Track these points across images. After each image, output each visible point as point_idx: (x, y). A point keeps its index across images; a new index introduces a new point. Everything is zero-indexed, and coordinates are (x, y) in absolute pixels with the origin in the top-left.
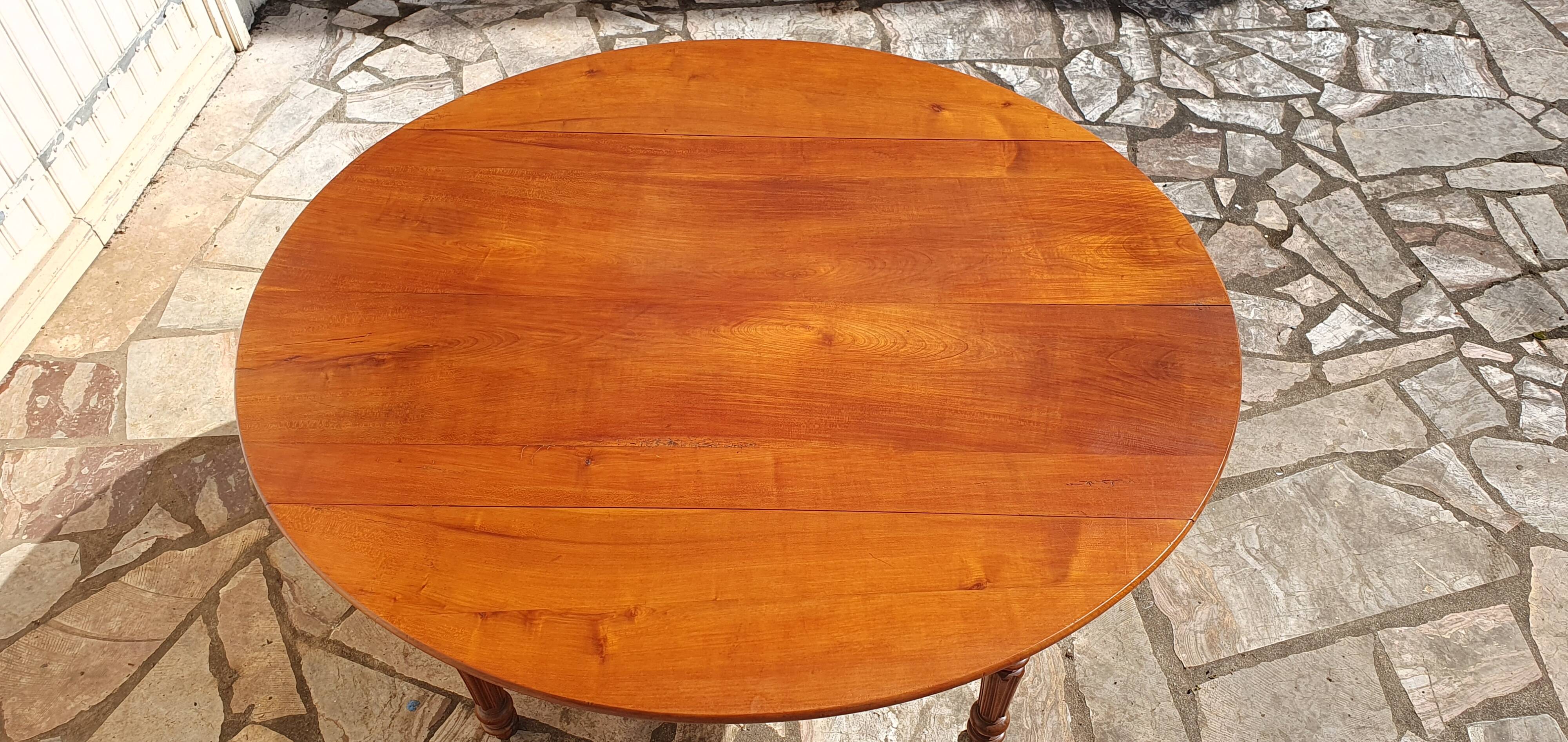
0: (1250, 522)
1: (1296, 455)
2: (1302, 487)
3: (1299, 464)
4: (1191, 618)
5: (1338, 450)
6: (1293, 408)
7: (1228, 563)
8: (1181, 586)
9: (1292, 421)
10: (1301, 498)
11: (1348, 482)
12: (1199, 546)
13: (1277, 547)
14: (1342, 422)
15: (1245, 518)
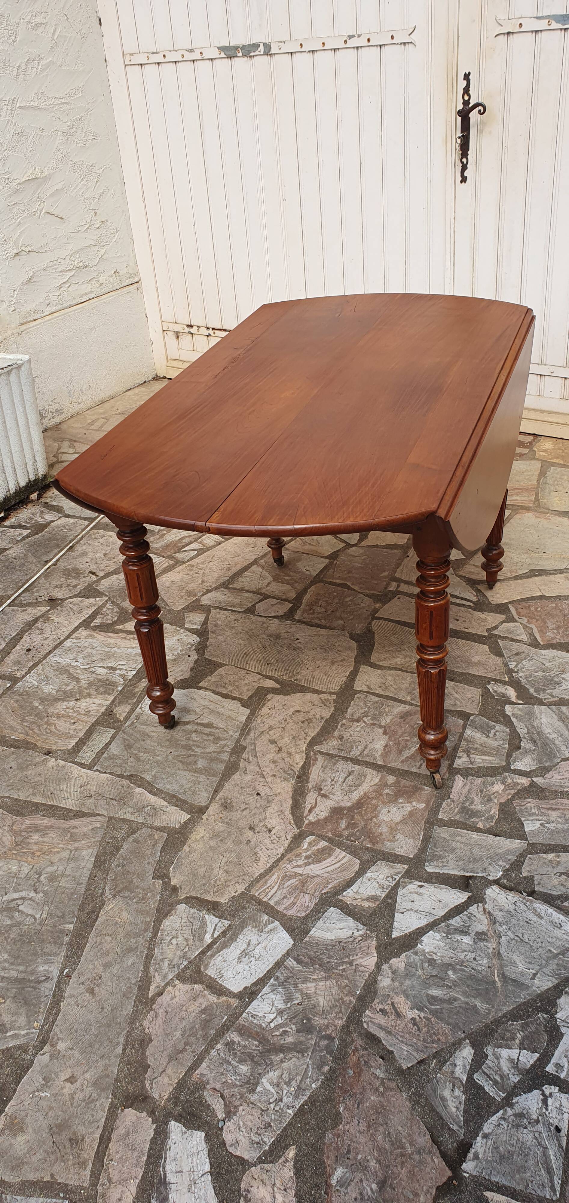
0: (44, 916)
1: (72, 1001)
2: (39, 982)
3: (62, 997)
4: (11, 830)
5: (47, 1048)
6: (122, 1040)
7: (27, 878)
8: (37, 838)
9: (109, 1026)
10: (32, 974)
11: (11, 1029)
12: (55, 868)
13: (9, 922)
14: (72, 1080)
15: (50, 915)
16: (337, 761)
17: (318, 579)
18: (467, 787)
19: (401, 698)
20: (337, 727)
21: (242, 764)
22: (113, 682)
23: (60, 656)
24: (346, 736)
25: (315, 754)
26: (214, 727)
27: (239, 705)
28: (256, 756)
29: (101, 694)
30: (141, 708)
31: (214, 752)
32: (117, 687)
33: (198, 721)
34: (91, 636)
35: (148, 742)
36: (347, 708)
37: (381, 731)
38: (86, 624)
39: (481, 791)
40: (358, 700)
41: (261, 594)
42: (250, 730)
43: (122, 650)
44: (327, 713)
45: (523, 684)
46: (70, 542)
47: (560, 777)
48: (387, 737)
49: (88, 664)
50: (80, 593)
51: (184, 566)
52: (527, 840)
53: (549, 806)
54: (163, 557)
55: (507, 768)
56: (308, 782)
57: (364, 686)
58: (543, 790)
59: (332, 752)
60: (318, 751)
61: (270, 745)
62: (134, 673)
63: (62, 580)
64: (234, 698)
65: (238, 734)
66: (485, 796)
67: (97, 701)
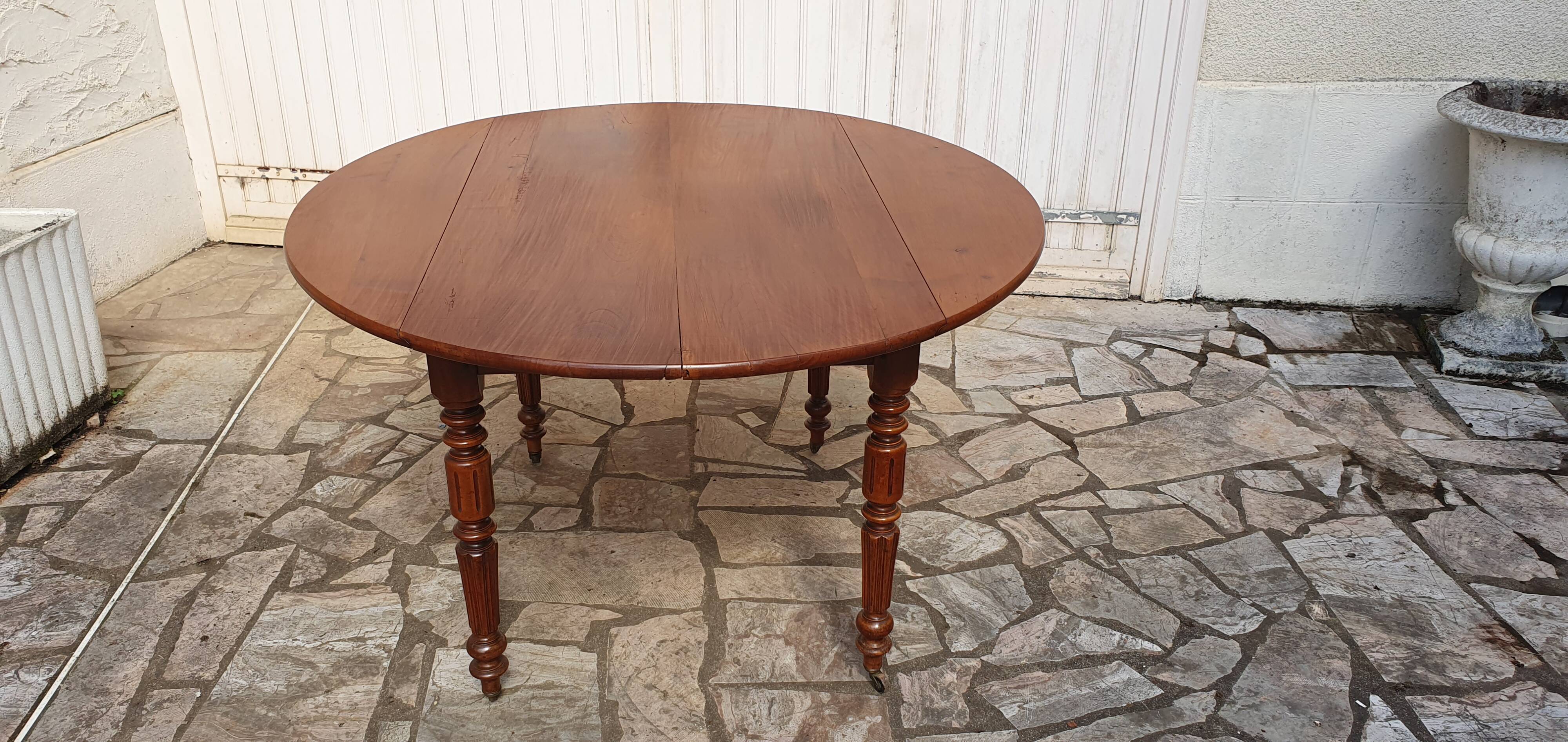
16: (748, 691)
17: (598, 472)
18: (917, 684)
19: (783, 597)
20: (725, 651)
21: (624, 725)
22: (370, 657)
23: (263, 637)
24: (742, 658)
25: (714, 689)
26: (557, 687)
27: (578, 651)
28: (637, 710)
29: (361, 677)
30: (434, 684)
31: (576, 718)
32: (380, 663)
33: (530, 683)
34: (298, 601)
35: (471, 726)
36: (725, 624)
37: (781, 642)
38: (281, 584)
39: (935, 686)
40: (733, 611)
41: (529, 504)
42: (610, 680)
43: (360, 612)
44: (703, 635)
45: (911, 554)
46: (190, 478)
47: (1008, 650)
48: (793, 647)
49: (316, 640)
50: (245, 545)
51: (392, 484)
52: (1014, 728)
53: (1016, 685)
54: (352, 476)
55: (947, 652)
56: (724, 726)
57: (730, 592)
58: (999, 668)
59: (735, 681)
60: (716, 684)
61: (649, 692)
62: (397, 639)
63: (204, 531)
64: (566, 644)
65: (597, 688)
66: (942, 691)
67: (358, 688)
